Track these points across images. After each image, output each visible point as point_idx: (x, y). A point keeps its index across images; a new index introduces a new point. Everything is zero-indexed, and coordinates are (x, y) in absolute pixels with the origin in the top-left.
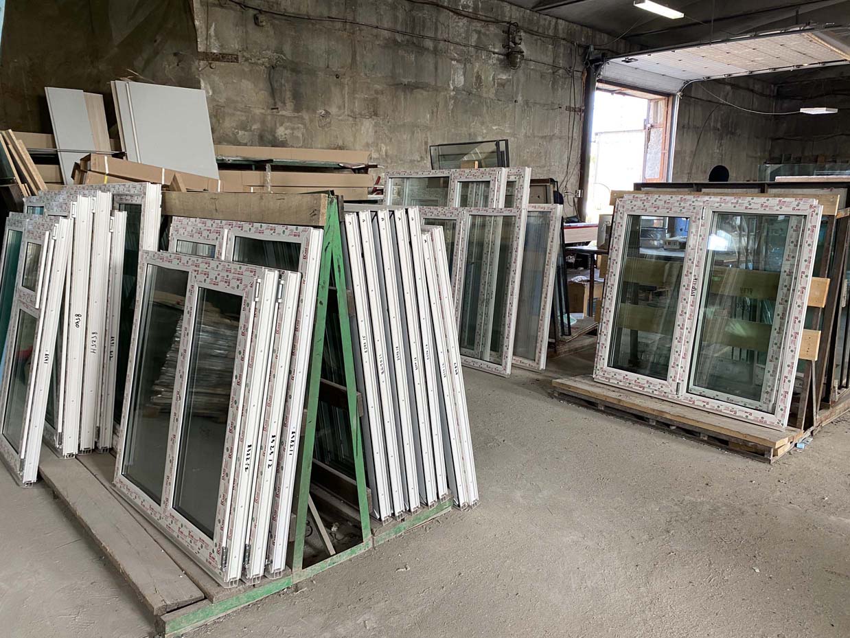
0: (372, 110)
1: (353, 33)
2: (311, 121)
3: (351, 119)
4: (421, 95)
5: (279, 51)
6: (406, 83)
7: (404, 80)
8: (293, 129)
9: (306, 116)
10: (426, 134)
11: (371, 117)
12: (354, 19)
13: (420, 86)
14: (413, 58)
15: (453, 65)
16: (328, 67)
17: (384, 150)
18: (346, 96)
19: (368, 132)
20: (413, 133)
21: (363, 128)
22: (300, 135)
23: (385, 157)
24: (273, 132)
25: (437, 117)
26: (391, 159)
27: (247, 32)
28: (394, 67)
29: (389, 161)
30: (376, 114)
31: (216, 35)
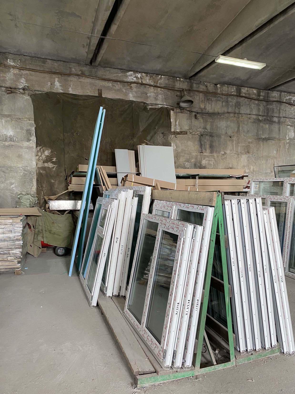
0: (247, 151)
1: (239, 118)
2: (218, 157)
3: (236, 155)
4: (271, 142)
5: (205, 128)
6: (264, 138)
7: (263, 136)
8: (209, 161)
9: (215, 155)
10: (274, 160)
11: (246, 154)
12: (239, 112)
13: (271, 138)
14: (267, 126)
15: (289, 128)
16: (226, 133)
17: (252, 168)
18: (234, 145)
19: (244, 160)
20: (267, 160)
21: (242, 159)
22: (212, 164)
23: (252, 171)
24: (200, 162)
25: (279, 152)
26: (256, 172)
27: (191, 122)
28: (258, 131)
29: (255, 173)
30: (249, 153)
31: (179, 124)
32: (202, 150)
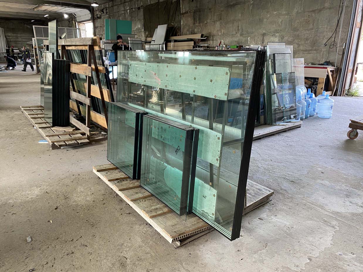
3: (213, 22)
4: (237, 7)
6: (232, 4)
9: (201, 24)
10: (238, 23)
11: (219, 21)
16: (208, 7)
17: (223, 31)
20: (233, 23)
21: (217, 25)
22: (200, 31)
24: (194, 31)
25: (244, 15)
27: (190, 4)
30: (221, 19)
31: (184, 8)
32: (195, 23)
